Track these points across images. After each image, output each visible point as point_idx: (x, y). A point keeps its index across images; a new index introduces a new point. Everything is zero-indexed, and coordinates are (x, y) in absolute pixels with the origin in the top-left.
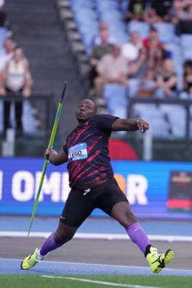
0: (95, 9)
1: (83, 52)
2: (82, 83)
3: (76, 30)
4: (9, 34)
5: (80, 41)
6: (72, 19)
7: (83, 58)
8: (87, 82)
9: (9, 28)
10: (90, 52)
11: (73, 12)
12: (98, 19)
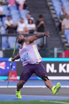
0: (60, 1)
1: (57, 18)
2: (56, 29)
3: (53, 10)
4: (28, 12)
5: (55, 14)
6: (52, 5)
7: (56, 20)
8: (58, 29)
9: (28, 10)
10: (59, 17)
11: (52, 3)
12: (62, 5)
